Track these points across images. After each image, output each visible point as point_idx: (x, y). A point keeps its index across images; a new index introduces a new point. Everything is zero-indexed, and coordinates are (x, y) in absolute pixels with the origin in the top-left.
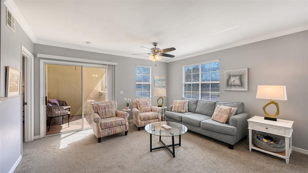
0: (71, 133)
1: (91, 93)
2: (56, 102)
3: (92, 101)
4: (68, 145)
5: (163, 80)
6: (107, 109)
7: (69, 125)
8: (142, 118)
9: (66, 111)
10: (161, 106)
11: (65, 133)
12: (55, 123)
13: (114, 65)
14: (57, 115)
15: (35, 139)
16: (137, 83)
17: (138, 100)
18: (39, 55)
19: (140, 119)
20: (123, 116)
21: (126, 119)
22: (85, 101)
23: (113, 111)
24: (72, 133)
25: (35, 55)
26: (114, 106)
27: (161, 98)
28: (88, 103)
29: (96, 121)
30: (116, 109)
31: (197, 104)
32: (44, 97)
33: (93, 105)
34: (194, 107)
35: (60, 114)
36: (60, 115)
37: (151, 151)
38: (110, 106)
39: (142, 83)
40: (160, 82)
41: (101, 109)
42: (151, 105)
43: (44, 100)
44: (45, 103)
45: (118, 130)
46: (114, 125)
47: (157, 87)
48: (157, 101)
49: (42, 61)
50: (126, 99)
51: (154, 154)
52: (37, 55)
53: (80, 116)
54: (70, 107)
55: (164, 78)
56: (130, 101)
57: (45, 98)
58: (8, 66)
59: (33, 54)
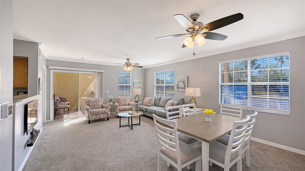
0: (71, 119)
1: (84, 92)
2: (58, 99)
3: (86, 97)
4: (69, 125)
5: (141, 82)
6: (95, 103)
7: (68, 115)
8: (120, 109)
9: (67, 105)
10: (137, 102)
11: (66, 119)
12: (59, 114)
13: (102, 72)
15: (47, 122)
16: (119, 85)
17: (119, 97)
18: (50, 67)
19: (119, 110)
20: (106, 108)
21: (108, 110)
22: (80, 97)
23: (100, 104)
25: (47, 67)
26: (100, 101)
27: (137, 96)
28: (83, 99)
29: (87, 110)
30: (102, 103)
31: (160, 100)
33: (86, 100)
34: (158, 102)
35: (62, 107)
37: (120, 127)
38: (98, 101)
39: (124, 85)
40: (138, 84)
41: (91, 103)
42: (129, 101)
43: (53, 97)
44: (53, 99)
45: (102, 116)
46: (99, 113)
47: (135, 88)
48: (135, 98)
49: (51, 71)
50: (109, 96)
51: (122, 128)
53: (77, 110)
54: (69, 103)
55: (142, 81)
56: (113, 98)
58: (40, 78)
59: (46, 66)
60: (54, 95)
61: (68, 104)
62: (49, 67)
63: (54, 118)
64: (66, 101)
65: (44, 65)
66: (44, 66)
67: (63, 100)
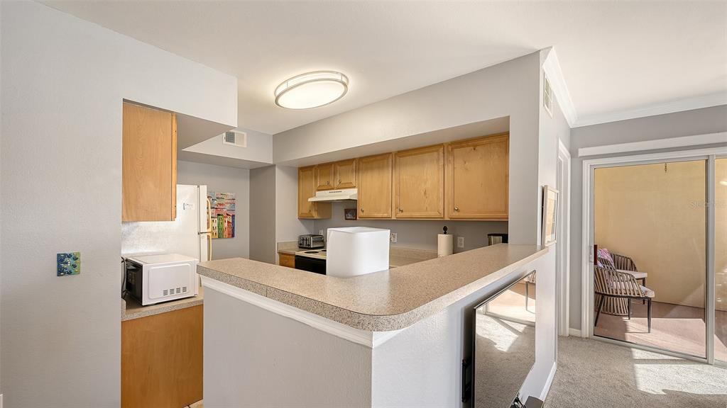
0: (666, 357)
2: (606, 258)
4: (663, 390)
7: (649, 326)
11: (642, 347)
12: (611, 311)
14: (617, 293)
15: (572, 336)
18: (582, 152)
24: (670, 358)
25: (573, 153)
32: (590, 247)
35: (623, 292)
36: (623, 295)
43: (590, 253)
44: (593, 260)
49: (587, 165)
52: (577, 152)
54: (645, 275)
57: (593, 249)
58: (546, 186)
59: (570, 152)
60: (596, 247)
61: (644, 279)
62: (580, 150)
63: (595, 325)
64: (633, 268)
65: (560, 143)
66: (564, 150)
67: (624, 263)
